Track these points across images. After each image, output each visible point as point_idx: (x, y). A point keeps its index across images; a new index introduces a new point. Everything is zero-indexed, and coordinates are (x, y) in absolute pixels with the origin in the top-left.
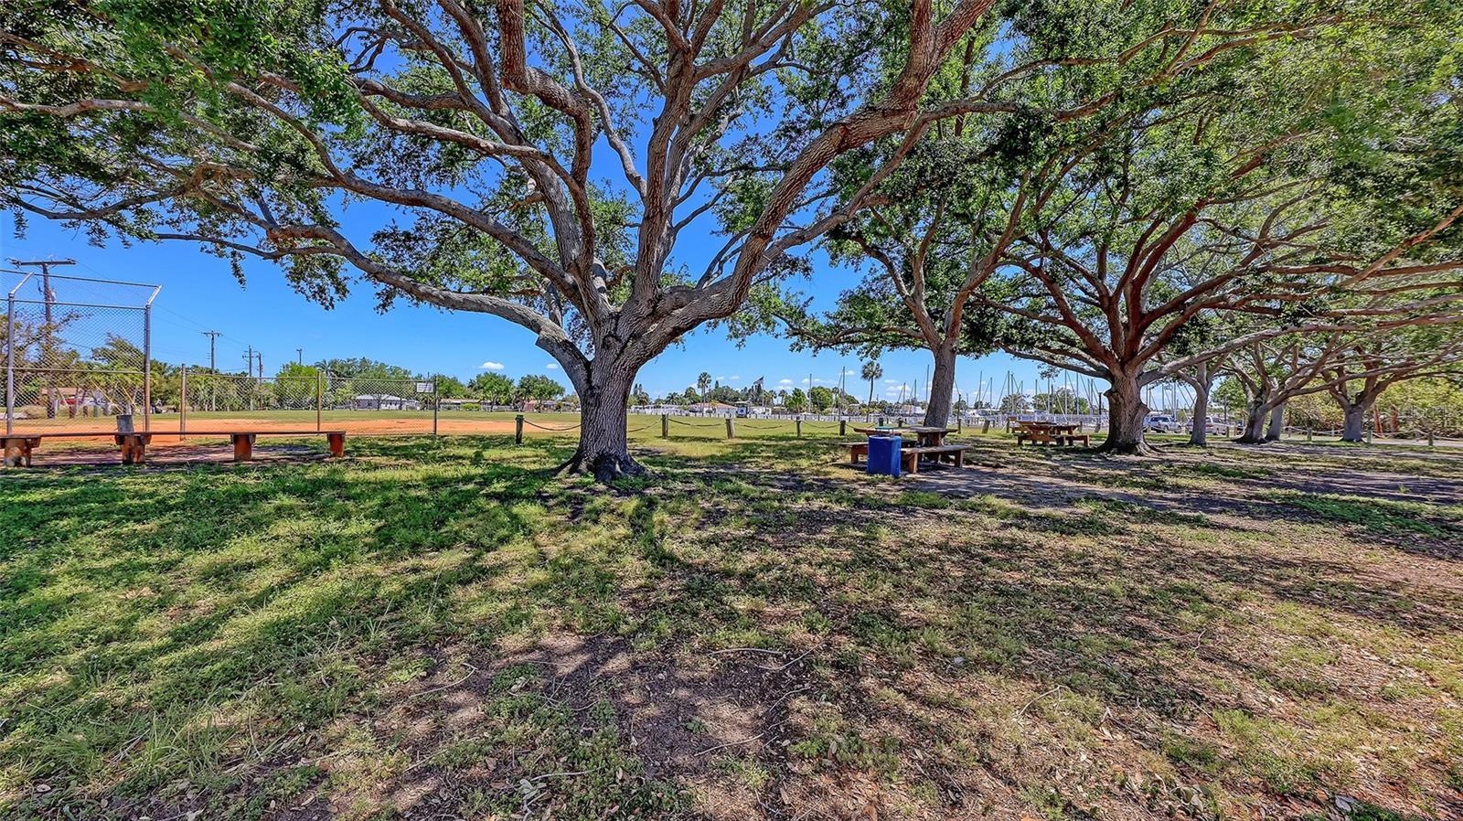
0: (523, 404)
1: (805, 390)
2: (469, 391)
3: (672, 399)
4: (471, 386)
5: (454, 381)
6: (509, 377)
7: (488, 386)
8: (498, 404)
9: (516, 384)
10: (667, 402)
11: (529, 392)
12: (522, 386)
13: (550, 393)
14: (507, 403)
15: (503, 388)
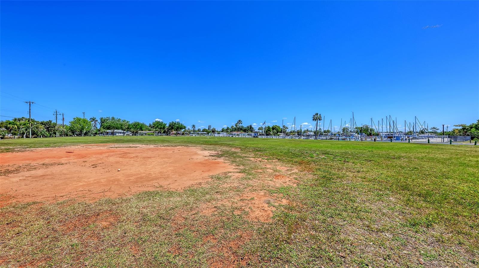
0: (170, 133)
1: (271, 127)
2: (150, 128)
3: (223, 131)
4: (150, 126)
5: (143, 124)
6: (164, 122)
7: (156, 126)
8: (160, 133)
9: (167, 125)
11: (172, 128)
12: (170, 126)
13: (180, 129)
14: (164, 132)
15: (162, 127)
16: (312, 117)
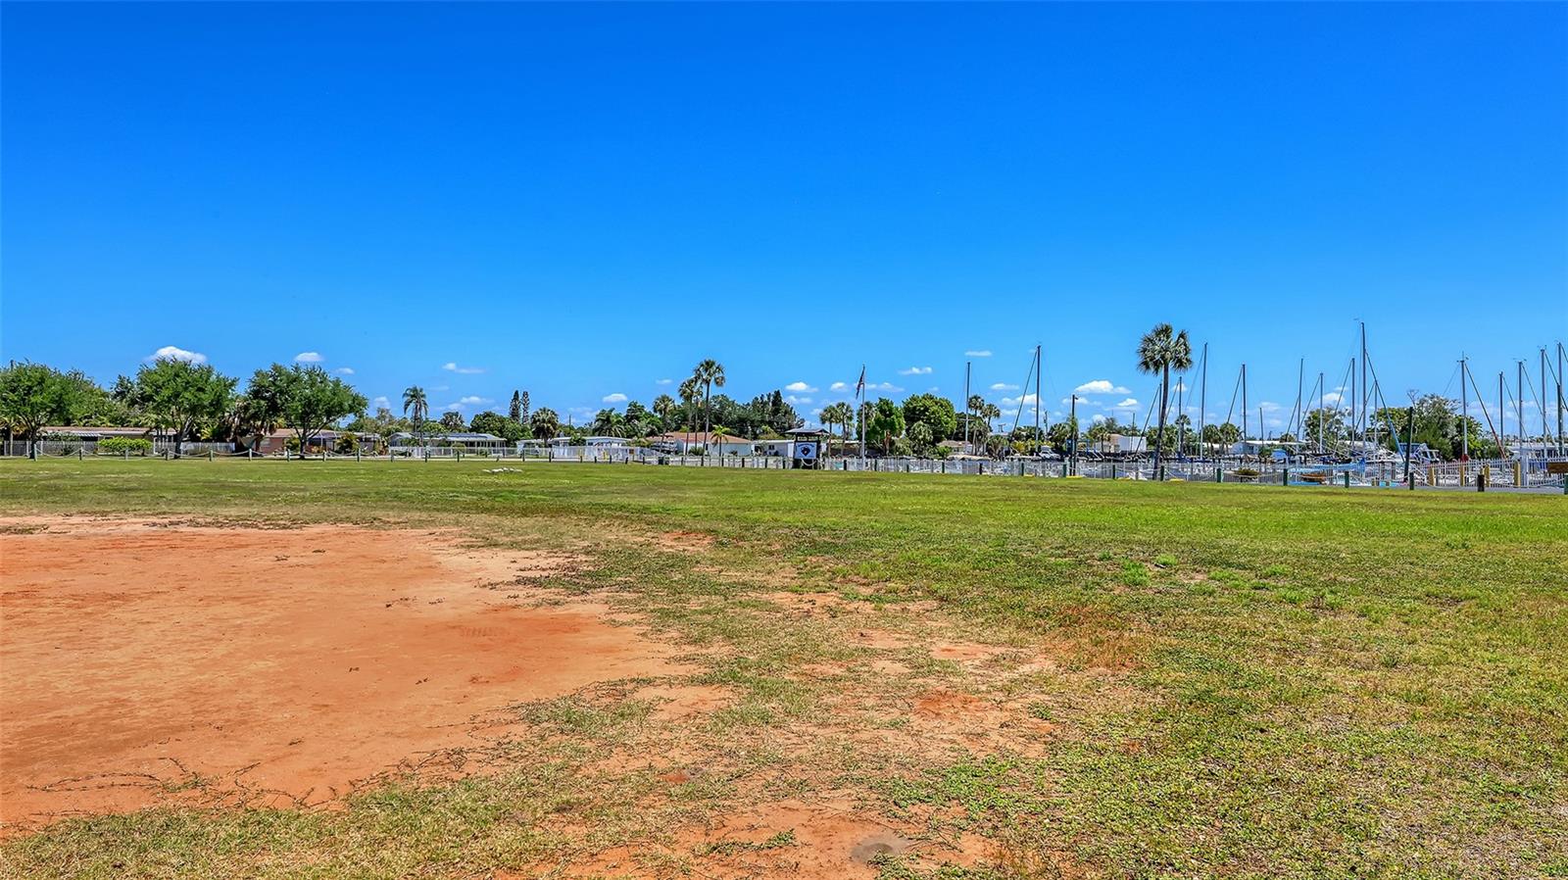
0: (259, 438)
1: (898, 404)
2: (121, 407)
3: (605, 425)
4: (123, 394)
5: (74, 382)
6: (222, 371)
7: (166, 393)
8: (194, 438)
9: (242, 390)
10: (598, 431)
11: (274, 409)
12: (256, 394)
13: (329, 413)
14: (219, 435)
15: (206, 398)
16: (1139, 345)
